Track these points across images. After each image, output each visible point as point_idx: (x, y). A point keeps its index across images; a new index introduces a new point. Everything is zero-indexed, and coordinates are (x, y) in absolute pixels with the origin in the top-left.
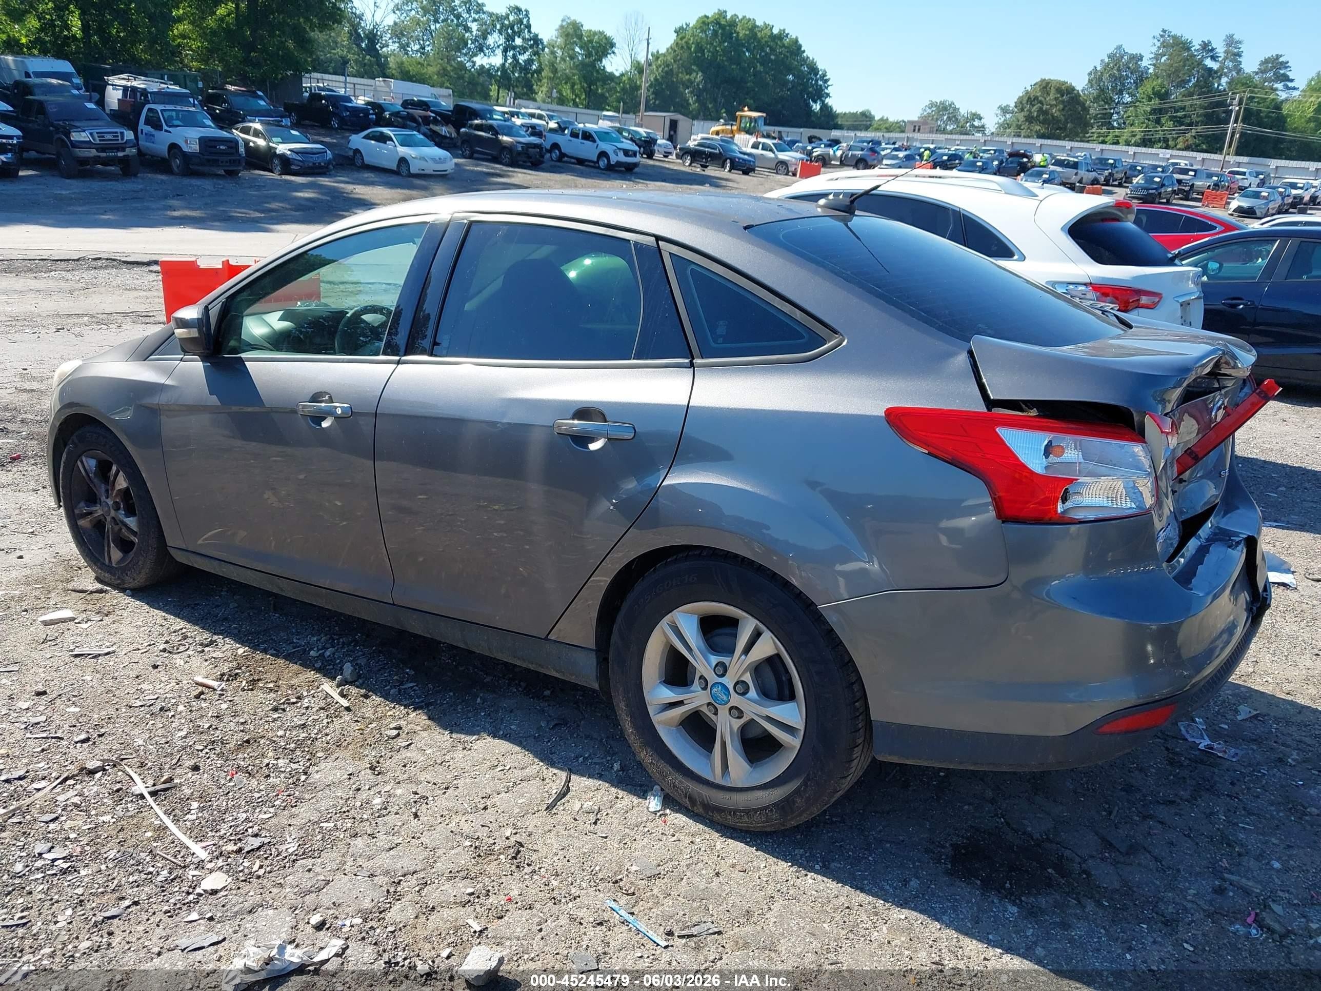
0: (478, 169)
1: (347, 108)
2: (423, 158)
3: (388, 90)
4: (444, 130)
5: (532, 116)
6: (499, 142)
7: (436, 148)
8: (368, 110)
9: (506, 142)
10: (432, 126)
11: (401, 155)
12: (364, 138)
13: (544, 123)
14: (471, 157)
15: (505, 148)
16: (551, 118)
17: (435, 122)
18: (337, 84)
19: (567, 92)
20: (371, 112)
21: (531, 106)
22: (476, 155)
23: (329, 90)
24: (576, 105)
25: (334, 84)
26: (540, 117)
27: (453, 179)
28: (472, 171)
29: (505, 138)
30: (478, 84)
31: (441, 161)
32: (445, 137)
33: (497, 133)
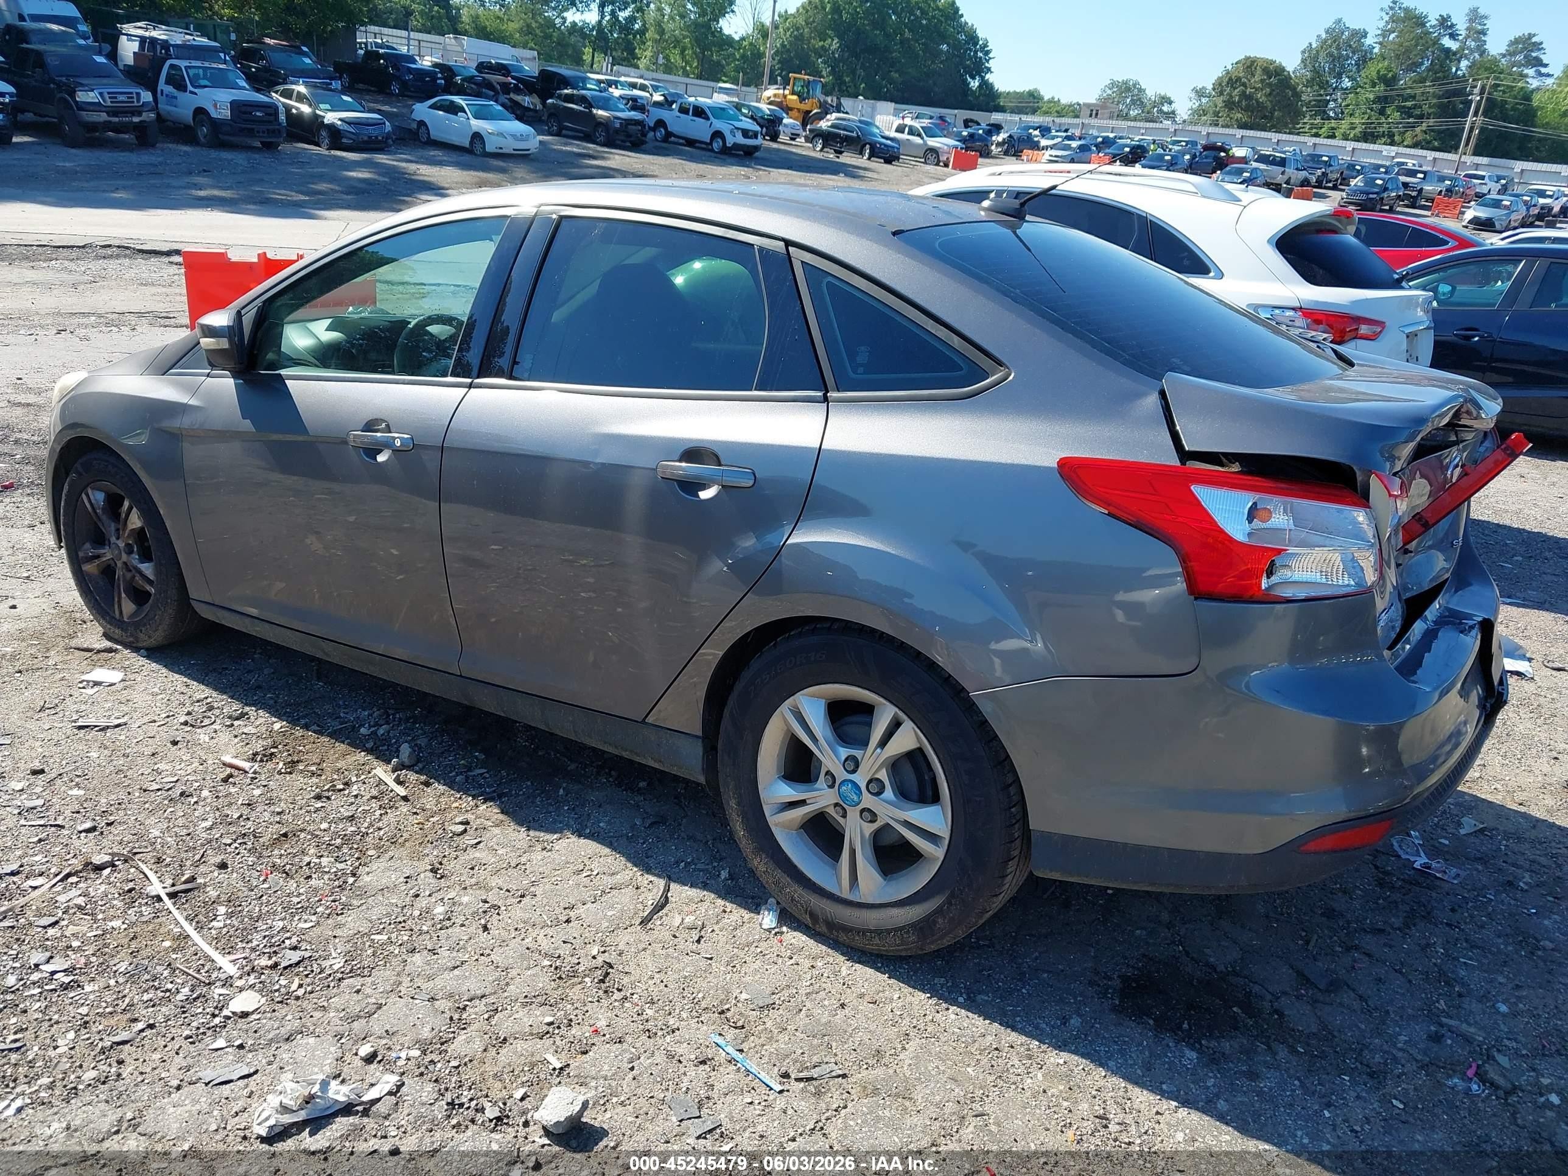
0: (568, 148)
1: (410, 70)
2: (501, 134)
3: (460, 49)
4: (527, 101)
5: (633, 86)
6: (594, 116)
7: (517, 122)
8: (436, 73)
9: (601, 117)
10: (512, 96)
11: (475, 129)
12: (430, 107)
13: (647, 95)
14: (559, 134)
15: (600, 123)
16: (656, 89)
17: (516, 90)
18: (399, 40)
19: (675, 58)
20: (440, 75)
21: (632, 74)
22: (564, 132)
23: (389, 48)
25: (395, 40)
26: (643, 88)
27: (537, 160)
28: (561, 151)
29: (600, 113)
30: (568, 45)
31: (522, 138)
32: (528, 109)
33: (591, 106)
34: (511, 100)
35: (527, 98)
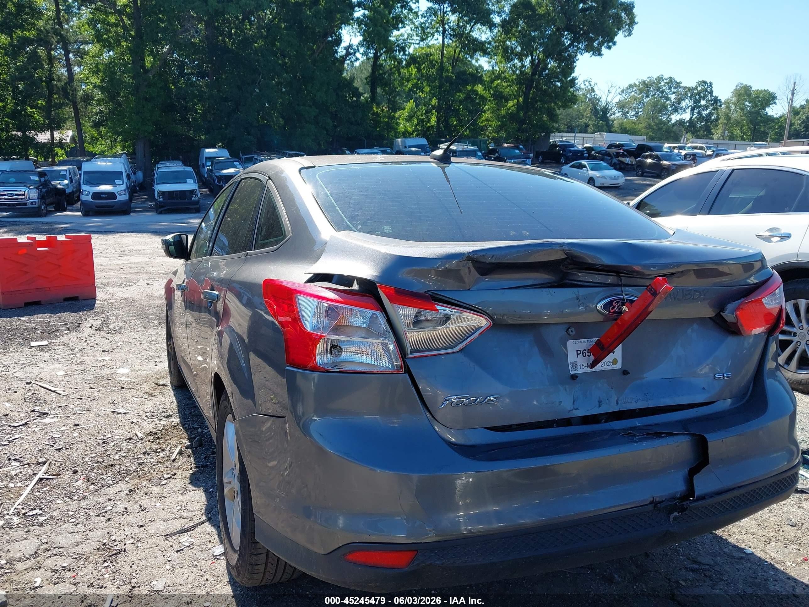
0: (644, 182)
1: (571, 151)
2: (603, 177)
3: (602, 139)
4: (627, 160)
5: (695, 148)
6: (661, 165)
7: (614, 170)
8: (584, 151)
9: (665, 165)
10: (620, 158)
11: (590, 175)
12: (571, 167)
13: (703, 152)
14: (642, 175)
15: (665, 168)
16: (708, 148)
17: (623, 155)
18: (571, 138)
19: (737, 131)
20: (586, 152)
21: (699, 142)
22: (645, 174)
23: (566, 142)
24: (743, 139)
25: (569, 138)
26: (701, 148)
27: (623, 189)
28: (639, 184)
29: (665, 162)
30: (671, 132)
31: (615, 178)
32: (628, 164)
33: (661, 160)
34: (619, 160)
35: (628, 159)
